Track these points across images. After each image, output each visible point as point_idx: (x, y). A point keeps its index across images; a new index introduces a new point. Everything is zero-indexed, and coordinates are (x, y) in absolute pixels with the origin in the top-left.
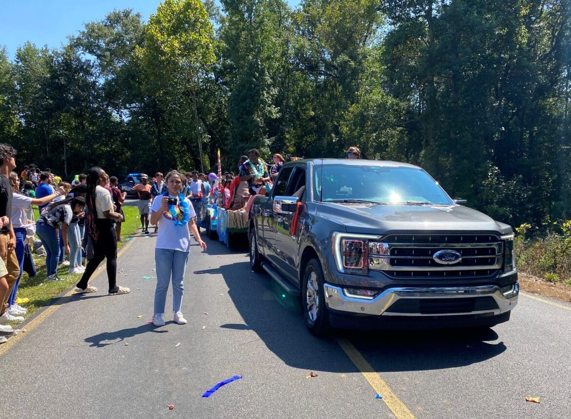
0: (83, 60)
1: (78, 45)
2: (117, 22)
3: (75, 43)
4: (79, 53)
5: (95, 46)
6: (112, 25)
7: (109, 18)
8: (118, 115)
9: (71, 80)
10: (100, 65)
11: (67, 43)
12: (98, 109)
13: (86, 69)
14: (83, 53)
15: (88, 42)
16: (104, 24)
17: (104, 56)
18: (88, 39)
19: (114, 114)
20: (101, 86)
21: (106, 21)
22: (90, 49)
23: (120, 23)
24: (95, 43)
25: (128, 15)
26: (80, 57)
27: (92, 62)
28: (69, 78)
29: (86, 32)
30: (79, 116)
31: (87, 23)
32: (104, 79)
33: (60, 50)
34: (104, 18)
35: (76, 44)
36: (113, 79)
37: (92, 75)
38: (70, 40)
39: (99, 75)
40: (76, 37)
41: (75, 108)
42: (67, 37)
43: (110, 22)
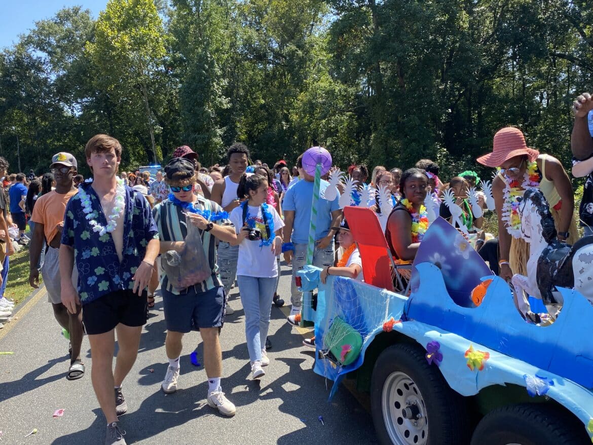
0: (35, 58)
1: (29, 43)
2: (67, 19)
3: (26, 41)
4: (30, 50)
5: (46, 43)
6: (61, 22)
7: (59, 16)
8: (69, 110)
9: (23, 78)
10: (51, 62)
11: (18, 41)
12: (50, 105)
13: (37, 66)
14: (34, 51)
15: (39, 39)
16: (54, 21)
17: (55, 53)
18: (39, 37)
19: (66, 108)
20: (52, 82)
21: (56, 18)
22: (41, 46)
23: (69, 20)
24: (45, 40)
25: (78, 12)
26: (32, 55)
27: (43, 59)
28: (21, 76)
29: (36, 30)
30: (31, 112)
31: (37, 21)
32: (55, 75)
33: (12, 49)
34: (54, 16)
35: (28, 42)
36: (64, 75)
37: (43, 71)
38: (21, 38)
39: (51, 71)
40: (27, 35)
41: (27, 104)
42: (18, 36)
43: (60, 19)
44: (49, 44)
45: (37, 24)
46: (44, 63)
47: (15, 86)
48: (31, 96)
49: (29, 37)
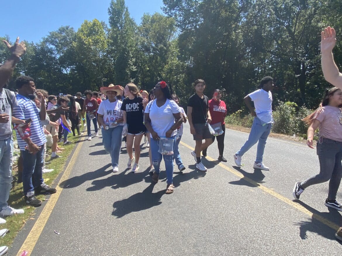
1: (47, 41)
9: (45, 56)
10: (57, 50)
11: (42, 40)
13: (50, 51)
14: (49, 45)
17: (59, 46)
18: (51, 39)
20: (57, 59)
23: (64, 32)
24: (54, 40)
25: (68, 28)
29: (50, 36)
30: (48, 71)
33: (39, 44)
34: (57, 30)
36: (63, 56)
39: (57, 53)
41: (47, 68)
43: (60, 31)
44: (56, 42)
45: (50, 33)
46: (54, 50)
47: (41, 60)
48: (48, 65)
49: (47, 39)
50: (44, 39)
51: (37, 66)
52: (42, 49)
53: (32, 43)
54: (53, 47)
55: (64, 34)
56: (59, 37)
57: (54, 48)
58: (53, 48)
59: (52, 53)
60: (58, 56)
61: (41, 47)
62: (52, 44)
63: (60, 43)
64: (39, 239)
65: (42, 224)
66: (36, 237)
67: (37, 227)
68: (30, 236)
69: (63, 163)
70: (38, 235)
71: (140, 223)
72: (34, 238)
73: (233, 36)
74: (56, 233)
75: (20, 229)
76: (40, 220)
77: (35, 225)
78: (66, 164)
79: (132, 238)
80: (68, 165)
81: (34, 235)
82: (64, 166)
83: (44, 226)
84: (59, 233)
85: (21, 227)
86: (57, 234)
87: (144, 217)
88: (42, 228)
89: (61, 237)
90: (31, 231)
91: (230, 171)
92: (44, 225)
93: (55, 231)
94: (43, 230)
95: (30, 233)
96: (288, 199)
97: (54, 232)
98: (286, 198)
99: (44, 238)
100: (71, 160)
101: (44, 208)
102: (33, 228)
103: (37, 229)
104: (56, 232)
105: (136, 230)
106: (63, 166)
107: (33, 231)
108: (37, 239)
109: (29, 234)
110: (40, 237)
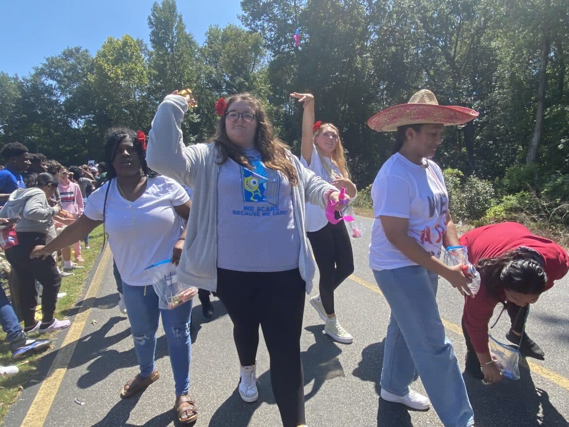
0: (47, 85)
1: (42, 74)
3: (39, 72)
4: (43, 79)
7: (64, 53)
9: (39, 100)
10: (60, 88)
11: (33, 72)
13: (49, 90)
14: (46, 79)
17: (63, 81)
18: (49, 69)
20: (61, 103)
21: (62, 55)
22: (51, 76)
23: (73, 56)
24: (55, 72)
25: (79, 51)
26: (45, 82)
28: (37, 98)
29: (47, 64)
30: (46, 125)
36: (71, 98)
37: (54, 95)
39: (60, 95)
41: (43, 119)
42: (33, 68)
43: (65, 56)
44: (59, 75)
45: (47, 59)
46: (55, 89)
47: (33, 106)
48: (45, 114)
49: (42, 69)
50: (36, 69)
51: (25, 116)
52: (34, 87)
53: (15, 77)
54: (54, 83)
55: (72, 61)
56: (63, 65)
57: (55, 85)
58: (53, 86)
59: (51, 94)
60: (63, 99)
61: (32, 84)
62: (51, 79)
63: (65, 77)
64: (48, 415)
65: (51, 390)
66: (44, 411)
67: (44, 396)
68: (32, 410)
69: (81, 284)
70: (47, 409)
71: (220, 377)
72: (40, 414)
73: (358, 63)
74: (78, 404)
75: (14, 401)
76: (47, 384)
77: (39, 391)
78: (86, 285)
79: (209, 404)
80: (90, 287)
81: (40, 408)
82: (83, 287)
83: (55, 393)
84: (82, 404)
85: (15, 397)
86: (80, 404)
87: (227, 368)
88: (53, 397)
89: (88, 409)
90: (34, 402)
91: (363, 284)
92: (55, 391)
93: (76, 399)
94: (55, 399)
95: (33, 405)
96: (456, 326)
97: (75, 401)
98: (453, 324)
99: (57, 412)
100: (94, 277)
101: (54, 362)
102: (36, 397)
103: (43, 399)
104: (77, 401)
105: (216, 390)
106: (81, 288)
107: (36, 402)
108: (46, 415)
109: (31, 408)
110: (50, 412)
